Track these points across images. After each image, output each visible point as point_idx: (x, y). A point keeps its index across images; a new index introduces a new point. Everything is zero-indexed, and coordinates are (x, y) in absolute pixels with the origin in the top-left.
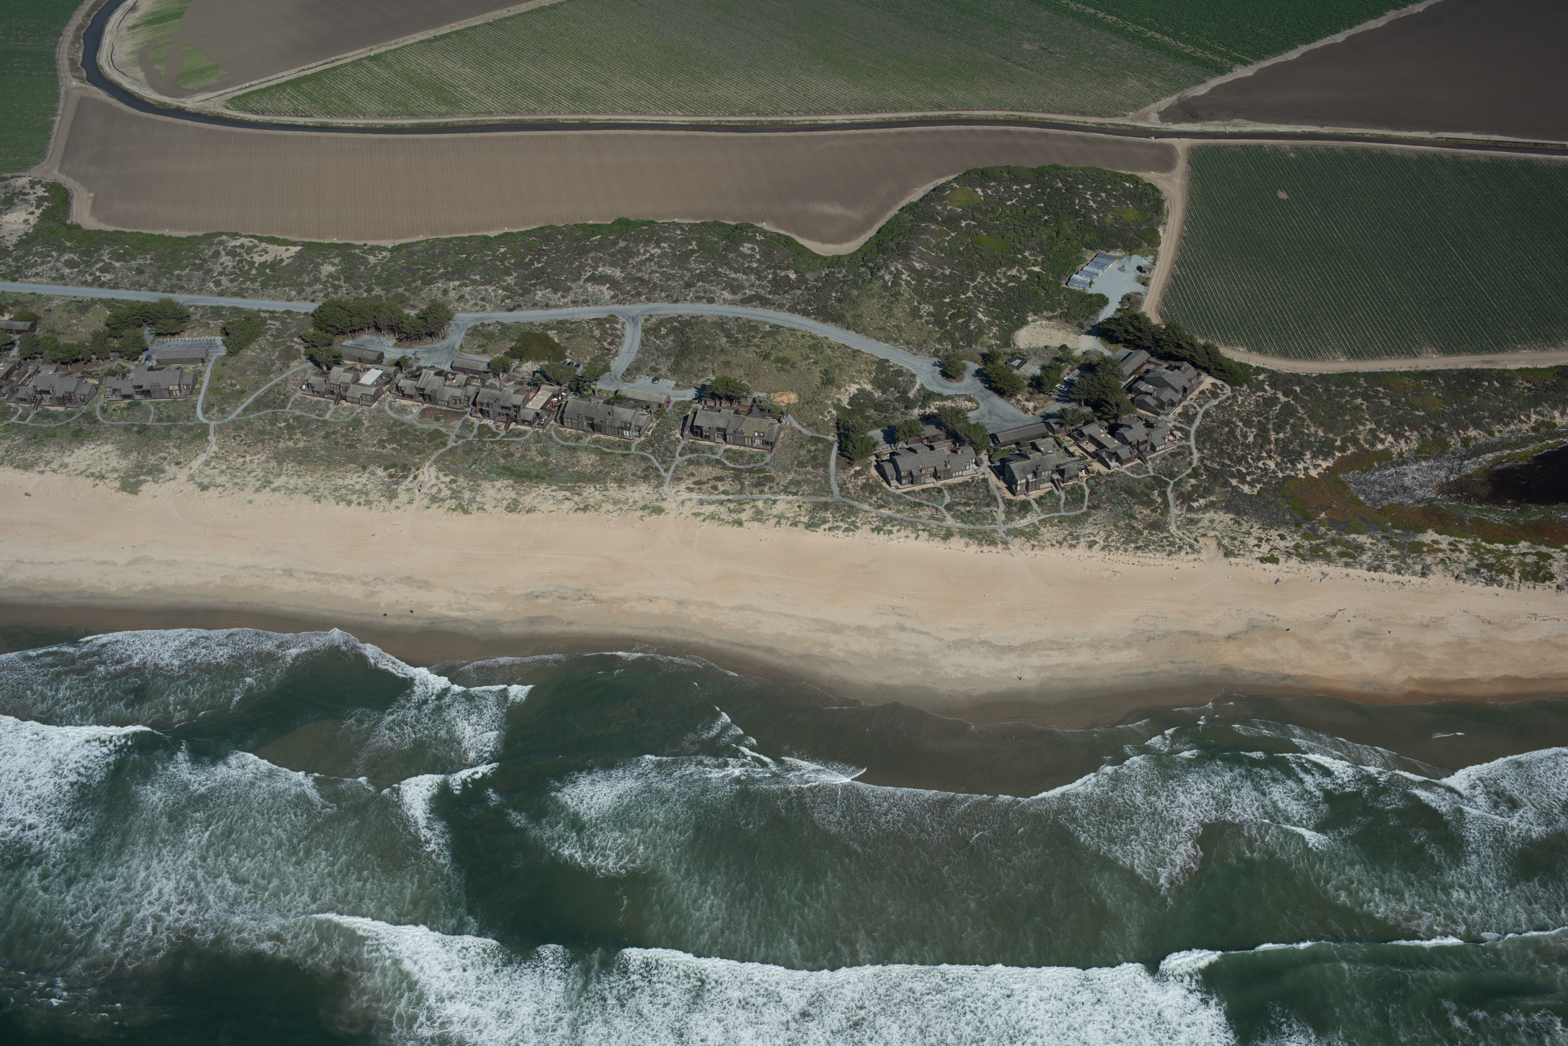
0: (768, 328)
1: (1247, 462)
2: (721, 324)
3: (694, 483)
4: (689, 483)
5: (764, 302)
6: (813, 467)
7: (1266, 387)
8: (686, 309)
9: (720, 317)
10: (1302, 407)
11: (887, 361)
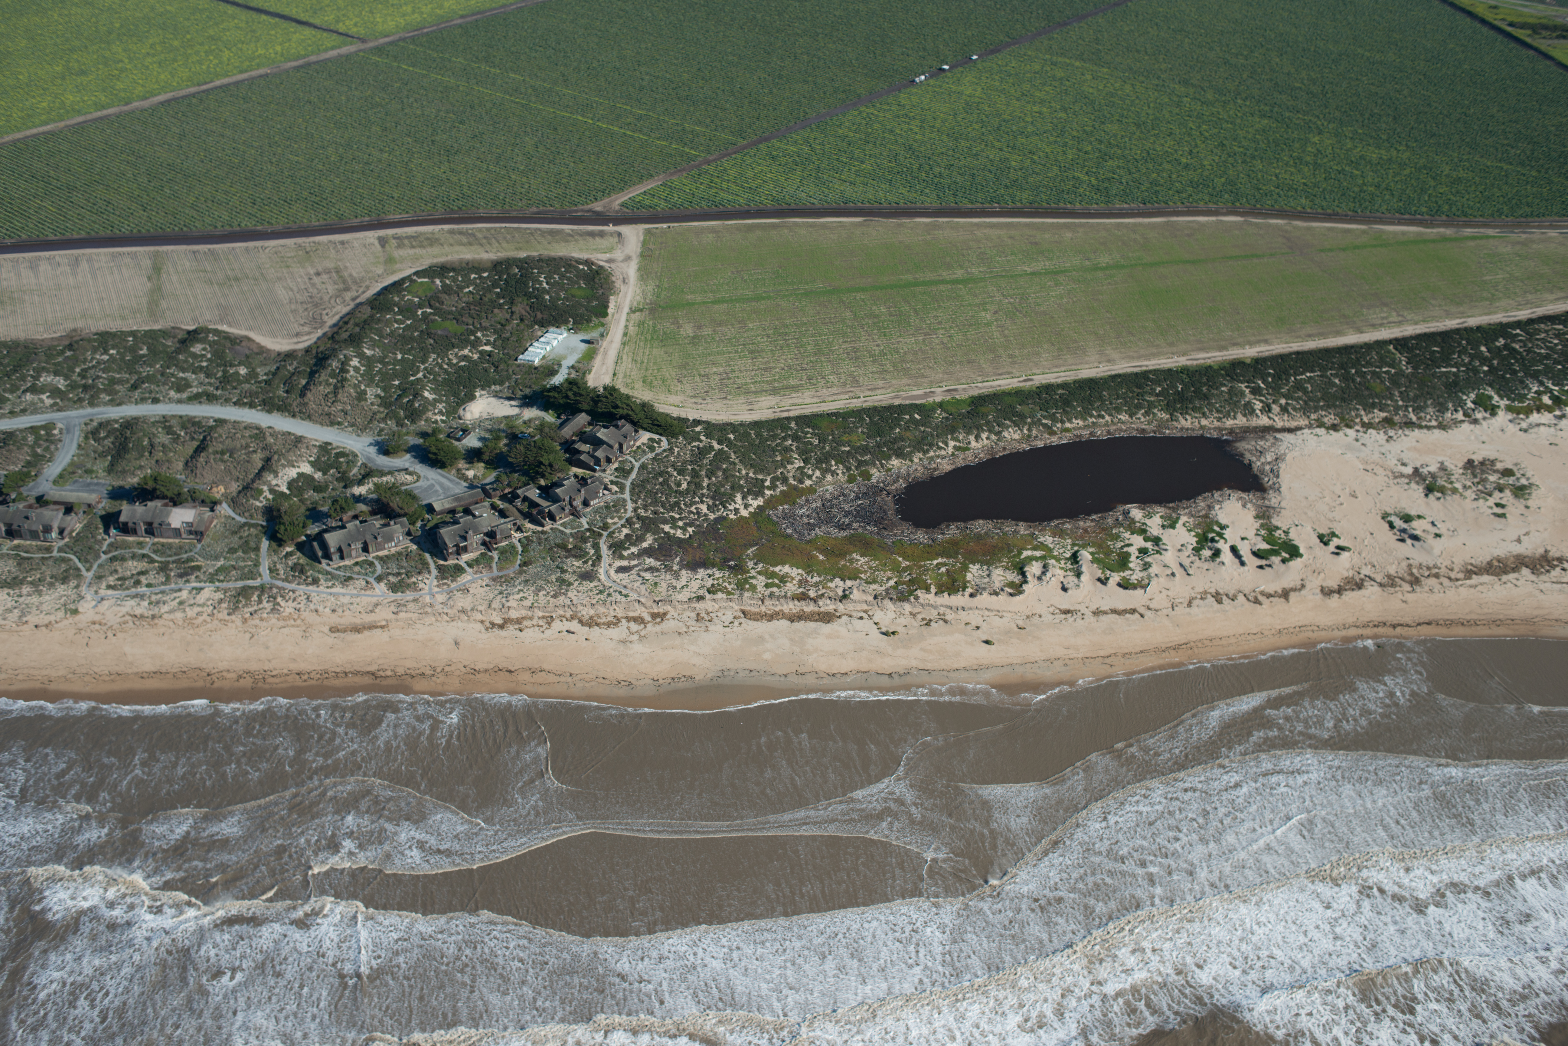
0: (211, 423)
1: (680, 508)
2: (164, 422)
3: (119, 579)
4: (111, 580)
5: (210, 398)
6: (244, 552)
7: (703, 438)
8: (130, 411)
9: (164, 417)
10: (735, 453)
11: (330, 444)
